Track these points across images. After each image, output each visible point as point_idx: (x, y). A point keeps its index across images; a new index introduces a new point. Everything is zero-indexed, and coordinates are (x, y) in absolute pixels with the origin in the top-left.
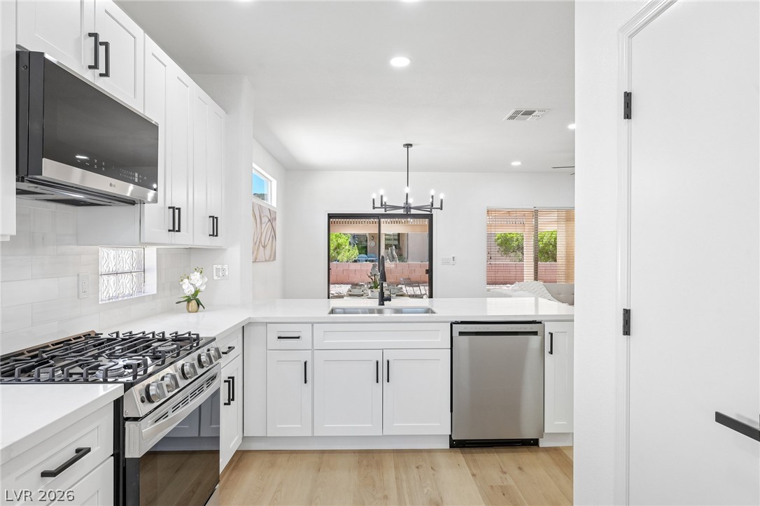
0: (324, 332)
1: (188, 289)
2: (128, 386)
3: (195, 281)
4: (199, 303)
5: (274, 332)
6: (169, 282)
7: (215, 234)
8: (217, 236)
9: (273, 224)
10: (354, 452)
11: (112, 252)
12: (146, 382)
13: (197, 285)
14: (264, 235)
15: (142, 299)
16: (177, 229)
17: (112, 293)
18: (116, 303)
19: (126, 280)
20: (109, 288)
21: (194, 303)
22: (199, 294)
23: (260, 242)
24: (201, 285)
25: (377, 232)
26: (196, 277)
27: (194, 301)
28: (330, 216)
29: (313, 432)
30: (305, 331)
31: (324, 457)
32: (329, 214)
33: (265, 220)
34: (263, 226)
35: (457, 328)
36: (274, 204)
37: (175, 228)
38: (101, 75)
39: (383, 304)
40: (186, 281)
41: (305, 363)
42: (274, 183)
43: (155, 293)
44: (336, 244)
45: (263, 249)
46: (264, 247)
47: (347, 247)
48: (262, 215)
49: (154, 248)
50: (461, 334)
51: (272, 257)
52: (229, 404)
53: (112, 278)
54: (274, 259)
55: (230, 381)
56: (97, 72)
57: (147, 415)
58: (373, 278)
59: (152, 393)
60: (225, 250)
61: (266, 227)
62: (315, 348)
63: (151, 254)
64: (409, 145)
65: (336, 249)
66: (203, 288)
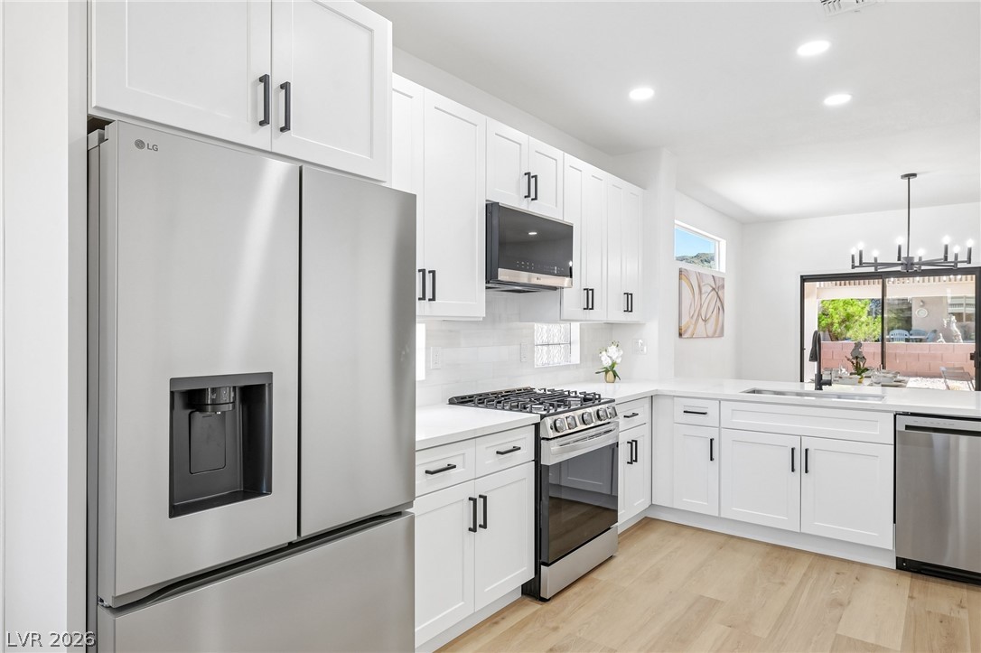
0: (733, 410)
1: (607, 362)
2: (543, 417)
3: (611, 355)
4: (615, 375)
5: (681, 405)
6: (590, 354)
7: (629, 310)
8: (631, 311)
9: (720, 293)
10: (767, 544)
11: (545, 327)
12: (555, 417)
13: (614, 358)
14: (705, 306)
15: (567, 367)
16: (590, 307)
17: (545, 360)
18: (546, 369)
19: (554, 350)
20: (541, 357)
21: (611, 373)
22: (616, 366)
23: (699, 314)
24: (617, 358)
25: (880, 297)
26: (612, 350)
27: (611, 372)
28: (804, 279)
29: (719, 514)
30: (712, 408)
31: (731, 541)
32: (802, 276)
33: (707, 289)
34: (704, 296)
35: (904, 421)
36: (723, 269)
37: (589, 307)
38: (533, 199)
39: (821, 389)
40: (604, 353)
41: (711, 440)
42: (723, 243)
43: (579, 362)
44: (843, 314)
45: (703, 323)
46: (705, 321)
47: (862, 319)
48: (702, 284)
49: (578, 324)
50: (908, 427)
51: (718, 332)
52: (631, 463)
53: (545, 348)
54: (721, 334)
55: (633, 444)
56: (530, 199)
57: (554, 438)
58: (855, 361)
59: (558, 425)
60: (644, 324)
61: (708, 298)
62: (722, 426)
63: (576, 327)
64: (909, 176)
65: (843, 321)
66: (619, 361)
